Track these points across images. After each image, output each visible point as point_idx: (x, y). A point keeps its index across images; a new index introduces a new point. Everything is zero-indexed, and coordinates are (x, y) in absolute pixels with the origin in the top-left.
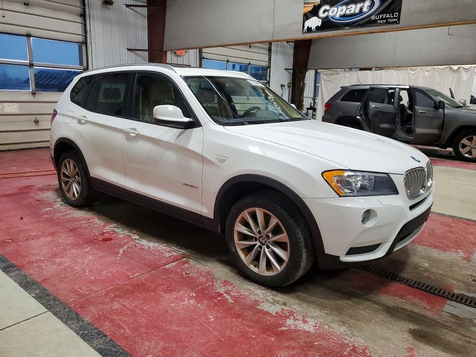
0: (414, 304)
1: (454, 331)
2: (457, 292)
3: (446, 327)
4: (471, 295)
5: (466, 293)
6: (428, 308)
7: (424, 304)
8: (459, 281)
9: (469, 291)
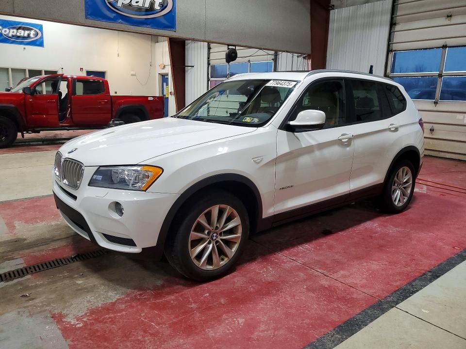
0: (42, 250)
1: (3, 253)
2: (28, 277)
3: (10, 251)
4: (15, 281)
5: (20, 279)
6: (32, 254)
7: (37, 254)
8: (36, 287)
9: (20, 283)
